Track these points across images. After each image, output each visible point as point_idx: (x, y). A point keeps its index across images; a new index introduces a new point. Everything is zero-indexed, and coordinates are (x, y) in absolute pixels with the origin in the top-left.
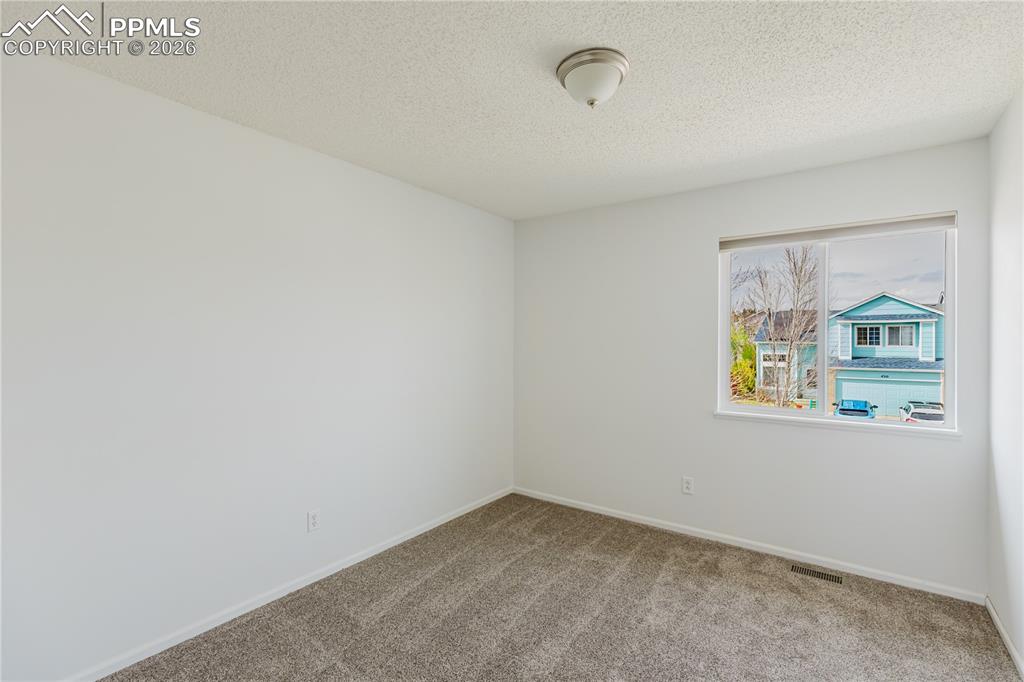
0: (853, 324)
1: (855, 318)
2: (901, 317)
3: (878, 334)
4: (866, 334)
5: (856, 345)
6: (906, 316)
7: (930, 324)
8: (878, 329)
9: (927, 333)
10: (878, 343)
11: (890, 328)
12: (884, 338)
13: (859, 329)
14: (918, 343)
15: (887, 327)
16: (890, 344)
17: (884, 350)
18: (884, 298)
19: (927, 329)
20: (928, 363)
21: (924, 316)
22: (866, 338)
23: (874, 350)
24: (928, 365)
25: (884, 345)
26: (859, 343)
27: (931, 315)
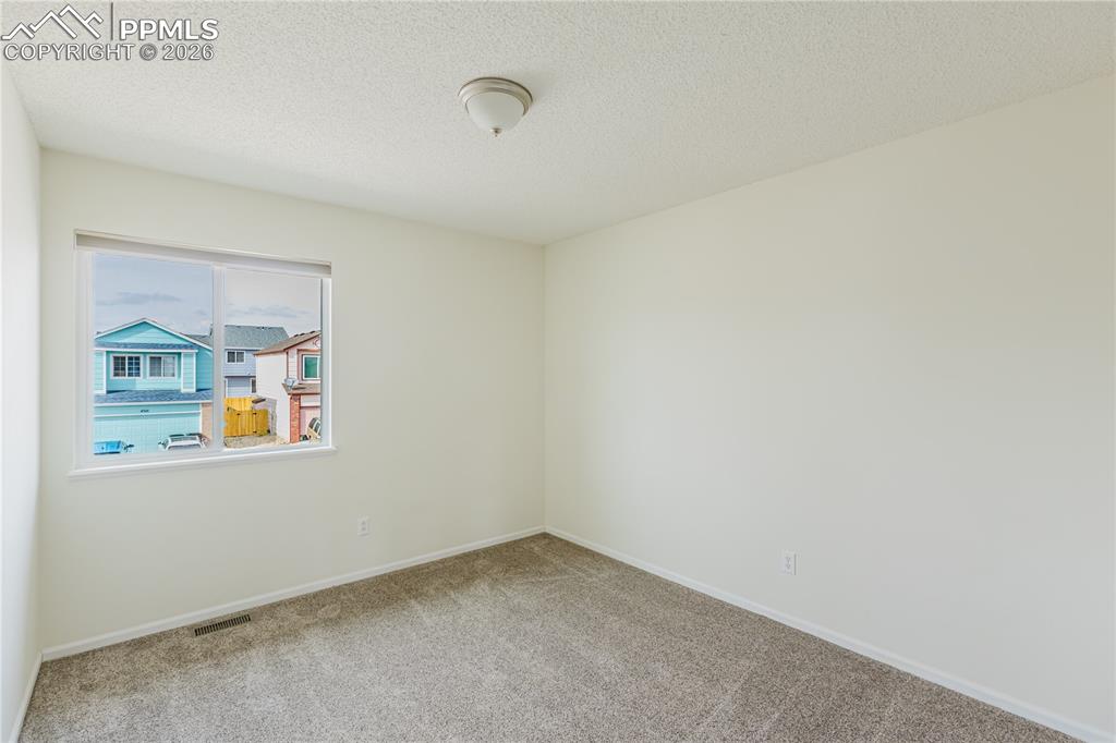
0: (108, 352)
1: (111, 345)
2: (162, 346)
3: (138, 364)
4: (124, 364)
5: (112, 377)
6: (168, 346)
7: (191, 355)
8: (138, 358)
9: (189, 364)
10: (138, 375)
11: (151, 358)
12: (145, 368)
13: (116, 358)
14: (179, 376)
15: (148, 357)
16: (151, 375)
17: (145, 382)
18: (144, 324)
19: (188, 360)
20: (189, 394)
21: (186, 347)
22: (124, 369)
23: (134, 383)
24: (188, 396)
25: (145, 377)
26: (116, 375)
27: (192, 346)
